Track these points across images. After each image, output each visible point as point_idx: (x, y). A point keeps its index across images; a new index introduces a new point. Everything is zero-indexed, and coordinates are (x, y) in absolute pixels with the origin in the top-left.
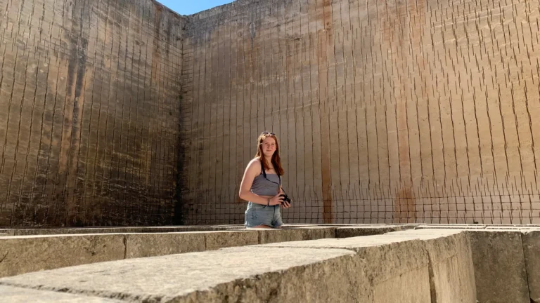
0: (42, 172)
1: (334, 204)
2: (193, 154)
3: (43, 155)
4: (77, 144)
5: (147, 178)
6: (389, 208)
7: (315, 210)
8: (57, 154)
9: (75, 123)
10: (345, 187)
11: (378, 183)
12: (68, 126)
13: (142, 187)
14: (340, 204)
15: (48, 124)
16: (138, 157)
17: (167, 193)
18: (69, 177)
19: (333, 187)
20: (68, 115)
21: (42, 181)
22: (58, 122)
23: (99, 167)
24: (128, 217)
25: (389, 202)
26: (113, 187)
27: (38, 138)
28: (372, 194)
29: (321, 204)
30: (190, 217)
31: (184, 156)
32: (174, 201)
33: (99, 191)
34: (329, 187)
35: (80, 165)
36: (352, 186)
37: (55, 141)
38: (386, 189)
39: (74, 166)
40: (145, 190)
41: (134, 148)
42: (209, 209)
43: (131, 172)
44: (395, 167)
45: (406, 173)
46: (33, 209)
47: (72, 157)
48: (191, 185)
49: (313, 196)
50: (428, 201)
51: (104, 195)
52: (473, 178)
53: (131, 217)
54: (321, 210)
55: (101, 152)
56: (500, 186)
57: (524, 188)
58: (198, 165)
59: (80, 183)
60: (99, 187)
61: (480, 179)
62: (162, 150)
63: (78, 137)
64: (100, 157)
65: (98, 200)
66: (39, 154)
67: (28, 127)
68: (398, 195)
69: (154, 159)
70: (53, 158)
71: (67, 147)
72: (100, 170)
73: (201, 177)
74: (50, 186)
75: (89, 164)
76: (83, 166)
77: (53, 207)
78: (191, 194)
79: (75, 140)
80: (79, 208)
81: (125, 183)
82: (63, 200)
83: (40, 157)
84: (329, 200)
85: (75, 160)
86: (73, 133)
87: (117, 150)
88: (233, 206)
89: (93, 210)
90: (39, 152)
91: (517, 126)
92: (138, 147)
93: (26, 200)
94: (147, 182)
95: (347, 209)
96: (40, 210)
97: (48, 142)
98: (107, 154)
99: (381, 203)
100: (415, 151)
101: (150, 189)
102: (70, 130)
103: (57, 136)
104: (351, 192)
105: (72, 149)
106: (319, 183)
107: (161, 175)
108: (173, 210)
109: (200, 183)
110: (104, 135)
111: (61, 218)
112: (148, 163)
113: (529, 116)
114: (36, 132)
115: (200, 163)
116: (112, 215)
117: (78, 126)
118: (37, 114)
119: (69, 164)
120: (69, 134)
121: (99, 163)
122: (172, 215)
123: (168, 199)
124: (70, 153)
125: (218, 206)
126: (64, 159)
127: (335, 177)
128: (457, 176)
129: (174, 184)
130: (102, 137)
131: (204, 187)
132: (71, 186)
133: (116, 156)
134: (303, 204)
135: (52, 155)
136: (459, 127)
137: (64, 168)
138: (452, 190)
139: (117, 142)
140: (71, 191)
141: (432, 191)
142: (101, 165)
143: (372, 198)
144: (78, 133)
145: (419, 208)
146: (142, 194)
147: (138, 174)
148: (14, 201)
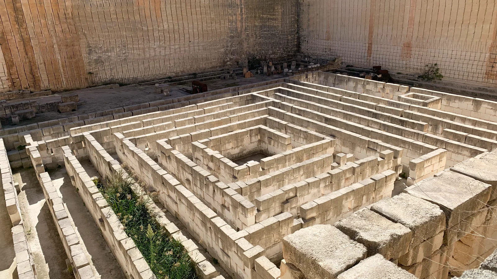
0: (231, 33)
1: (373, 46)
2: (305, 8)
3: (230, 25)
4: (244, 16)
5: (280, 25)
6: (399, 51)
7: (364, 48)
8: (236, 23)
9: (241, 5)
10: (379, 37)
11: (396, 37)
12: (238, 8)
13: (278, 31)
14: (376, 46)
15: (230, 9)
16: (274, 15)
17: (292, 31)
18: (242, 33)
19: (374, 36)
20: (238, 2)
21: (232, 37)
22: (234, 7)
23: (255, 25)
24: (272, 48)
25: (399, 48)
26: (263, 34)
27: (227, 17)
28: (392, 43)
29: (367, 45)
30: (304, 45)
31: (300, 9)
32: (296, 36)
33: (256, 37)
34: (372, 36)
35: (246, 26)
36: (383, 37)
37: (234, 17)
38: (399, 40)
39: (244, 27)
40: (279, 32)
41: (272, 10)
42: (313, 42)
43: (271, 24)
44: (405, 28)
45: (410, 32)
46: (231, 50)
47: (242, 23)
48: (305, 27)
49: (364, 40)
50: (418, 49)
51: (259, 39)
52: (442, 39)
53: (273, 48)
54: (367, 49)
55: (255, 17)
56: (454, 45)
57: (465, 48)
58: (307, 15)
59: (248, 35)
60: (256, 35)
61: (445, 40)
62: (288, 7)
63: (244, 12)
64: (255, 19)
65: (256, 42)
66: (229, 25)
67: (222, 13)
68: (404, 44)
69: (283, 14)
70: (235, 25)
71: (240, 19)
72: (256, 26)
73: (309, 23)
74: (236, 39)
75: (250, 24)
76: (248, 26)
77: (238, 48)
78: (304, 32)
79: (242, 14)
80: (249, 47)
81: (269, 30)
82: (241, 44)
83: (229, 26)
84: (371, 44)
85: (244, 24)
86: (241, 11)
87: (263, 14)
88: (325, 41)
89: (255, 47)
90: (229, 24)
91: (472, 11)
92: (274, 9)
93: (227, 47)
94: (280, 28)
95: (379, 49)
96: (234, 50)
97: (231, 18)
98: (258, 17)
99: (396, 48)
100: (417, 20)
101: (282, 31)
102: (239, 10)
103: (235, 15)
104: (382, 40)
105: (242, 19)
106: (367, 34)
107: (288, 22)
108: (296, 40)
109: (309, 26)
110: (255, 8)
111: (242, 52)
112: (280, 17)
113: (479, 5)
114: (226, 15)
115: (308, 14)
116: (264, 48)
117: (243, 6)
118: (225, 6)
119: (242, 27)
120: (239, 12)
121: (255, 23)
122: (296, 43)
123: (293, 34)
124: (241, 21)
125: (317, 40)
126: (239, 25)
127: (375, 31)
128: (434, 37)
129: (296, 26)
130: (255, 9)
131: (311, 29)
132: (244, 37)
133: (263, 17)
134: (358, 44)
135: (234, 24)
136: (442, 8)
137: (240, 29)
138: (430, 44)
139: (262, 9)
140: (244, 40)
141: (421, 44)
142: (256, 24)
143: (392, 45)
144: (243, 10)
145: (413, 52)
146: (278, 34)
147: (275, 24)
148: (223, 48)
